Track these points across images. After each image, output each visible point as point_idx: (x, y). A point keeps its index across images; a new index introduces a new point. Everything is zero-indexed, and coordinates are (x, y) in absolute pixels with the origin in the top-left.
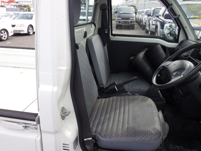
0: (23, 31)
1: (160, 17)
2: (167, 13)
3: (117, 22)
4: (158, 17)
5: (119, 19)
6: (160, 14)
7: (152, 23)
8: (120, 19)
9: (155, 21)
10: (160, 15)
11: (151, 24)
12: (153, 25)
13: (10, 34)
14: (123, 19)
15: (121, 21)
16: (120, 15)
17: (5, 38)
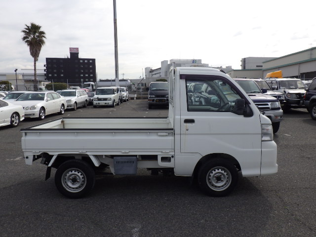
0: (34, 114)
1: (203, 93)
2: (209, 89)
3: (149, 100)
4: (200, 93)
5: (152, 96)
6: (202, 90)
7: (195, 100)
8: (154, 96)
9: (197, 97)
10: (203, 92)
11: (193, 101)
12: (197, 102)
13: (22, 119)
14: (157, 96)
15: (155, 99)
16: (153, 92)
17: (16, 123)
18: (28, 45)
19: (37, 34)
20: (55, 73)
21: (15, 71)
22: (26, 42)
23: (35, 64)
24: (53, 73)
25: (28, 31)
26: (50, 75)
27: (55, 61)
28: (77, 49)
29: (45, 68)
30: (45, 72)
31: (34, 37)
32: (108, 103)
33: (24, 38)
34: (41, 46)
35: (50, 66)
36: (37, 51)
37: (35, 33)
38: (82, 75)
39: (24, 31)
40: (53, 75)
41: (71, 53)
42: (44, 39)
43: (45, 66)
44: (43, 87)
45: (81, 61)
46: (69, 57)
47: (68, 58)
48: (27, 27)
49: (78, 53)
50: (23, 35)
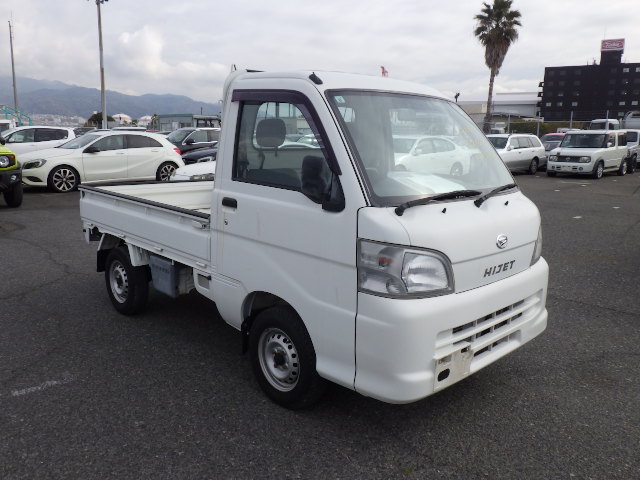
18: (485, 44)
19: (504, 19)
20: (560, 99)
21: (456, 97)
22: (481, 38)
23: (492, 81)
24: (555, 100)
25: (486, 15)
26: (549, 105)
27: (563, 73)
28: (621, 42)
29: (541, 89)
30: (540, 99)
31: (497, 25)
32: (581, 168)
33: (478, 31)
34: (508, 44)
35: (551, 84)
36: (498, 55)
37: (499, 16)
38: (622, 103)
39: (480, 17)
40: (554, 105)
41: (603, 53)
42: (515, 27)
43: (540, 86)
44: (502, 129)
45: (627, 70)
46: (598, 63)
47: (595, 66)
48: (485, 8)
49: (621, 52)
50: (477, 23)
